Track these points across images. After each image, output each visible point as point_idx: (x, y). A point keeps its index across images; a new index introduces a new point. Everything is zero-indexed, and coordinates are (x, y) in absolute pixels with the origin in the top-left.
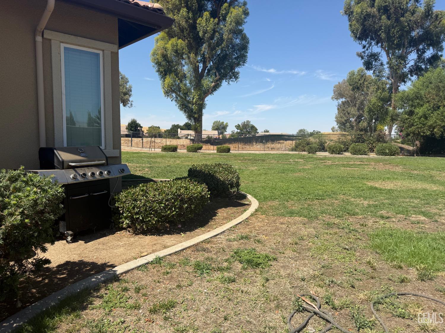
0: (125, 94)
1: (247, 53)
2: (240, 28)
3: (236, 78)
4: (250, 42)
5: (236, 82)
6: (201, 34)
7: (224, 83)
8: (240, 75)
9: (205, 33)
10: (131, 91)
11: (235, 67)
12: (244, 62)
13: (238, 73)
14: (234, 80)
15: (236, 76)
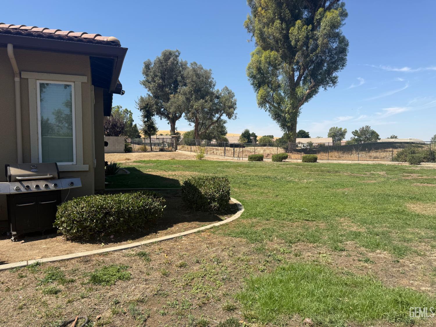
0: (230, 107)
1: (346, 55)
2: (337, 31)
3: (334, 83)
4: (349, 44)
5: (333, 87)
6: (293, 43)
7: (321, 89)
8: (339, 79)
9: (297, 41)
10: (236, 104)
11: (333, 71)
12: (343, 66)
13: (336, 78)
14: (332, 85)
15: (334, 81)
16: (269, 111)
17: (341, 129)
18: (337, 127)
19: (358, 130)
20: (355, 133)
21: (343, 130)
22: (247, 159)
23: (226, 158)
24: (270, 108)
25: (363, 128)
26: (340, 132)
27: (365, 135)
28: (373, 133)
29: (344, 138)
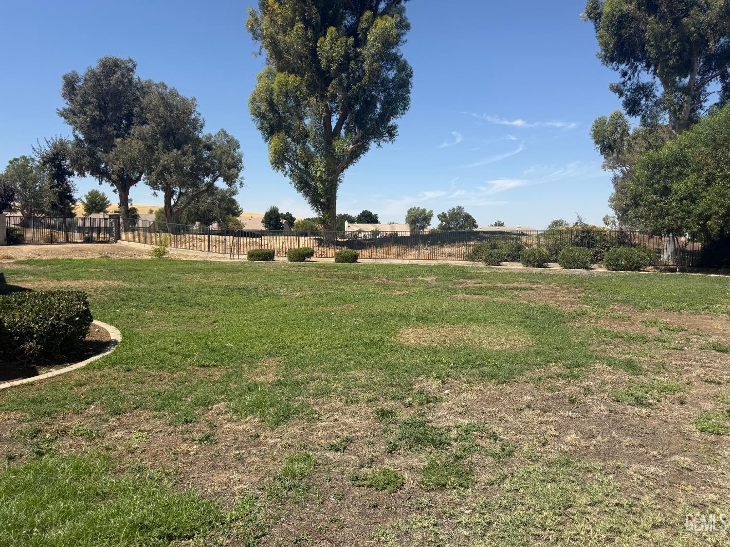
1: (409, 92)
2: (394, 51)
3: (392, 135)
4: (414, 74)
5: (390, 142)
6: (323, 64)
7: (373, 145)
8: (399, 130)
9: (330, 61)
10: (241, 161)
11: (389, 117)
12: (405, 109)
13: (395, 127)
14: (388, 139)
15: (391, 133)
16: (291, 176)
17: (424, 210)
18: (419, 208)
19: (446, 212)
20: (442, 217)
21: (427, 212)
22: (246, 257)
23: (211, 254)
24: (292, 171)
25: (454, 209)
26: (422, 216)
27: (457, 221)
28: (468, 217)
29: (430, 225)
